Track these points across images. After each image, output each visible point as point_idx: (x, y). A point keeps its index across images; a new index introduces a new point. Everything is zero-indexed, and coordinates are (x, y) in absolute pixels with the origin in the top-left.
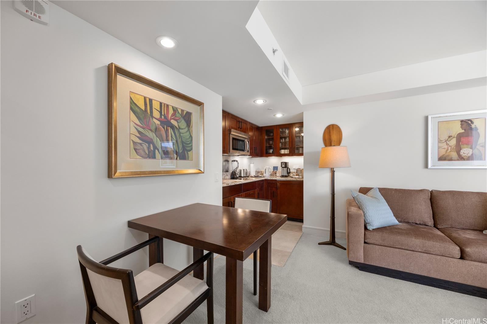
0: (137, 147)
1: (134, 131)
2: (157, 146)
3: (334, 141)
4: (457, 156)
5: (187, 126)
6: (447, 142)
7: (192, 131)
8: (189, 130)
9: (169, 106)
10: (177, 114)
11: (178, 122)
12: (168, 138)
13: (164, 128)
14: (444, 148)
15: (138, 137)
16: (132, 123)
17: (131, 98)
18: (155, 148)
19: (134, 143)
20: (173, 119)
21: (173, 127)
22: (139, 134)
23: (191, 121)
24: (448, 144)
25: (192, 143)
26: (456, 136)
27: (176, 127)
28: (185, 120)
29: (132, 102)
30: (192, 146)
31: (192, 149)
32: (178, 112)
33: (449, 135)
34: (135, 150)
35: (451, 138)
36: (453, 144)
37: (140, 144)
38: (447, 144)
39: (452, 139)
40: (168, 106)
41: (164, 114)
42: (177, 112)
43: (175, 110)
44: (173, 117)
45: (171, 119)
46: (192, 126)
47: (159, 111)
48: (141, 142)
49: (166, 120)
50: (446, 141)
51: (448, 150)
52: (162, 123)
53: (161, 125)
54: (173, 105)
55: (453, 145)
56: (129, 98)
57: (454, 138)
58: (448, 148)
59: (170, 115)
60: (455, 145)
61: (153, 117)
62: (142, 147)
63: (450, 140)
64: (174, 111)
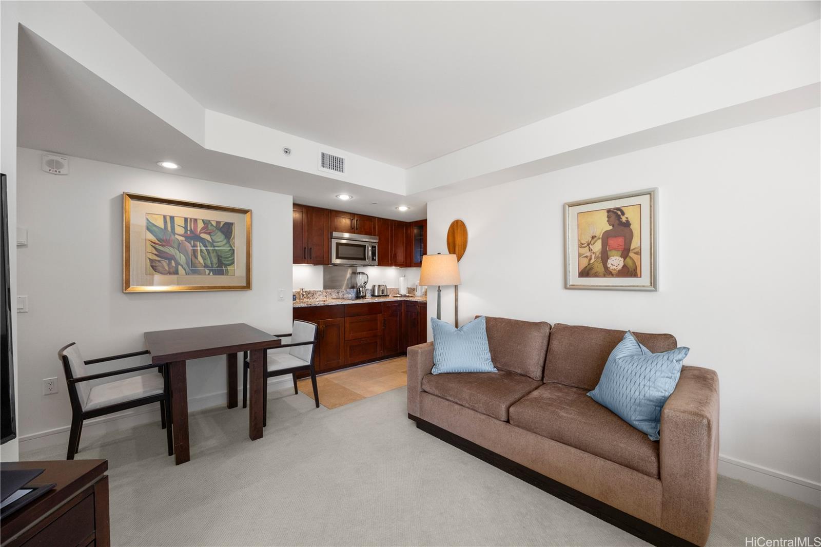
0: (154, 264)
1: (150, 249)
2: (180, 261)
3: (459, 245)
4: (603, 270)
5: (225, 238)
6: (590, 246)
7: (234, 243)
8: (228, 242)
9: (198, 221)
10: (210, 227)
11: (210, 235)
12: (196, 254)
13: (191, 244)
14: (586, 257)
15: (156, 255)
16: (148, 241)
17: (147, 219)
18: (177, 264)
19: (151, 261)
20: (204, 233)
21: (202, 241)
22: (158, 252)
23: (232, 233)
24: (592, 250)
25: (234, 256)
26: (601, 237)
27: (207, 240)
28: (223, 232)
29: (148, 222)
30: (234, 259)
31: (233, 263)
32: (212, 225)
33: (592, 234)
34: (152, 267)
35: (595, 239)
36: (597, 250)
37: (159, 261)
38: (590, 250)
39: (596, 241)
40: (196, 220)
41: (191, 229)
42: (209, 225)
43: (206, 223)
44: (203, 231)
45: (200, 233)
46: (234, 238)
47: (184, 226)
48: (159, 259)
49: (193, 235)
50: (588, 245)
51: (590, 259)
52: (187, 238)
53: (186, 240)
54: (204, 219)
55: (597, 252)
56: (145, 219)
57: (599, 239)
58: (591, 255)
59: (199, 230)
60: (601, 250)
61: (174, 234)
62: (160, 264)
63: (594, 243)
64: (204, 224)
